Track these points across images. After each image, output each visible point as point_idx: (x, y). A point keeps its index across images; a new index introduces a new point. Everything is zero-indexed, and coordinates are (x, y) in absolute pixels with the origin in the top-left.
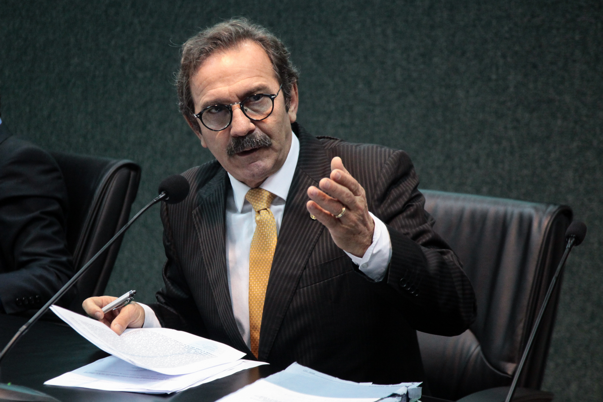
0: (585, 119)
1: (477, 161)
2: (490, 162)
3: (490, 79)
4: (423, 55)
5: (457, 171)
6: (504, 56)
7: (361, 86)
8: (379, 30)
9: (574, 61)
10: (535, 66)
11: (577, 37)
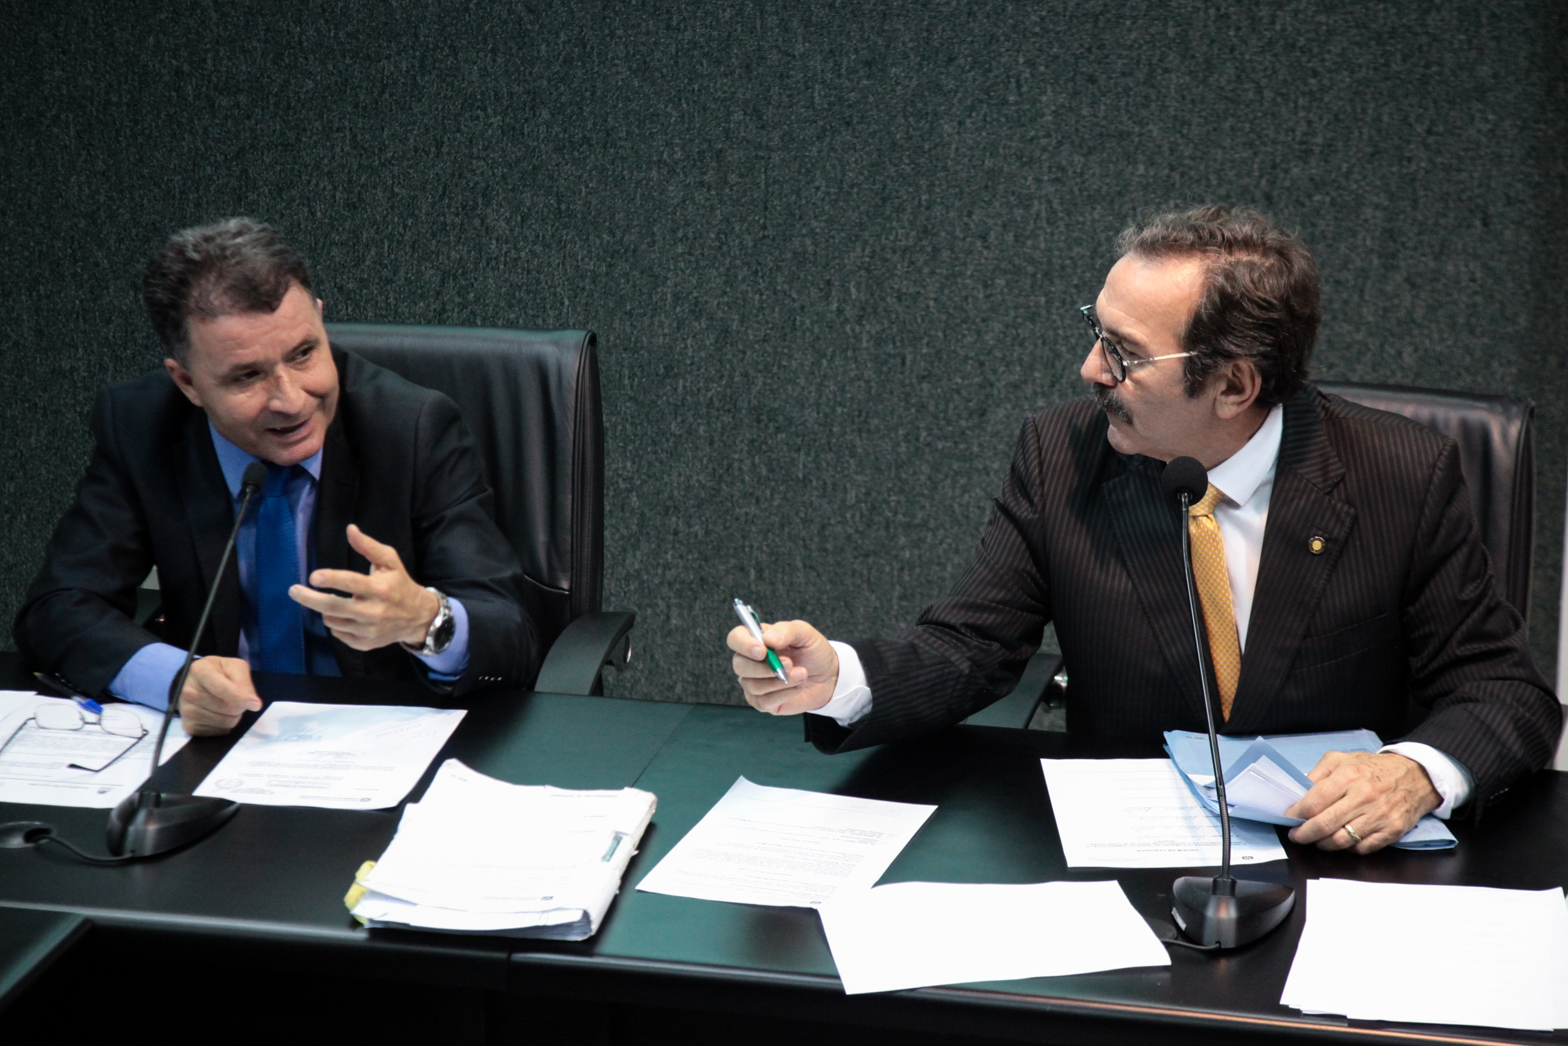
0: (1187, 162)
1: (984, 238)
2: (1010, 238)
3: (1005, 102)
4: (868, 64)
5: (945, 254)
6: (1031, 64)
7: (738, 116)
8: (772, 20)
9: (1167, 71)
10: (1092, 80)
11: (1171, 32)
